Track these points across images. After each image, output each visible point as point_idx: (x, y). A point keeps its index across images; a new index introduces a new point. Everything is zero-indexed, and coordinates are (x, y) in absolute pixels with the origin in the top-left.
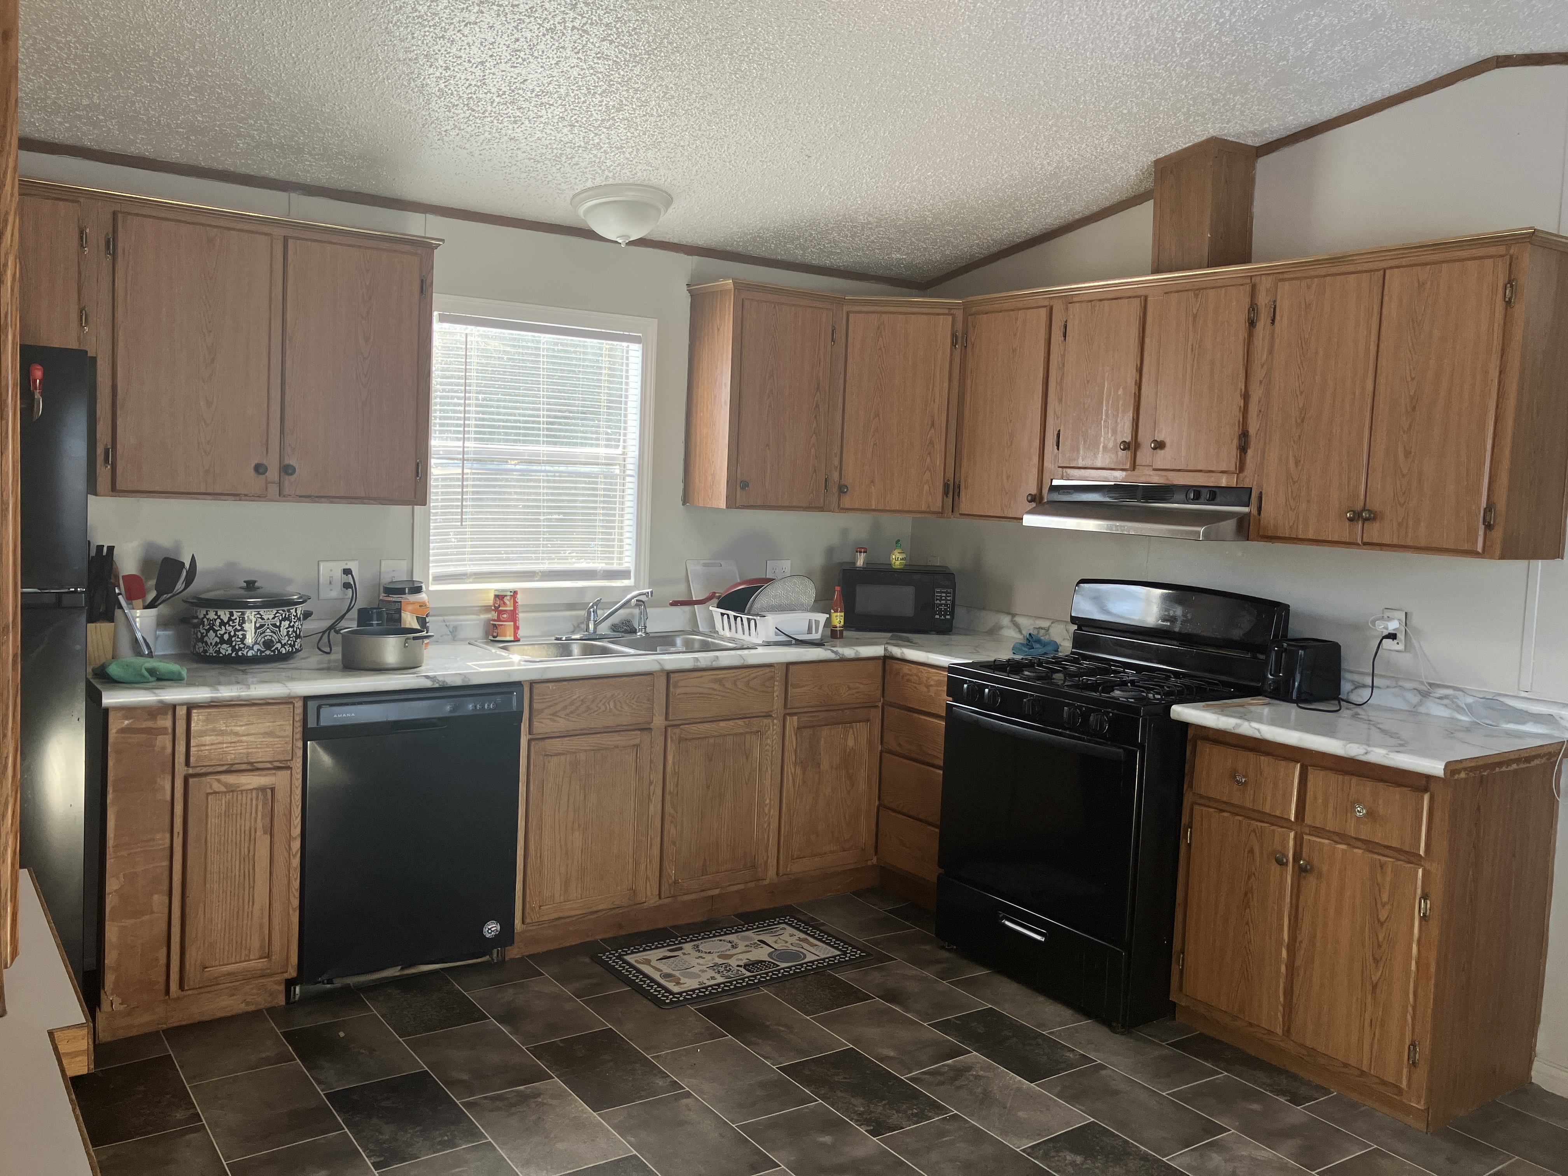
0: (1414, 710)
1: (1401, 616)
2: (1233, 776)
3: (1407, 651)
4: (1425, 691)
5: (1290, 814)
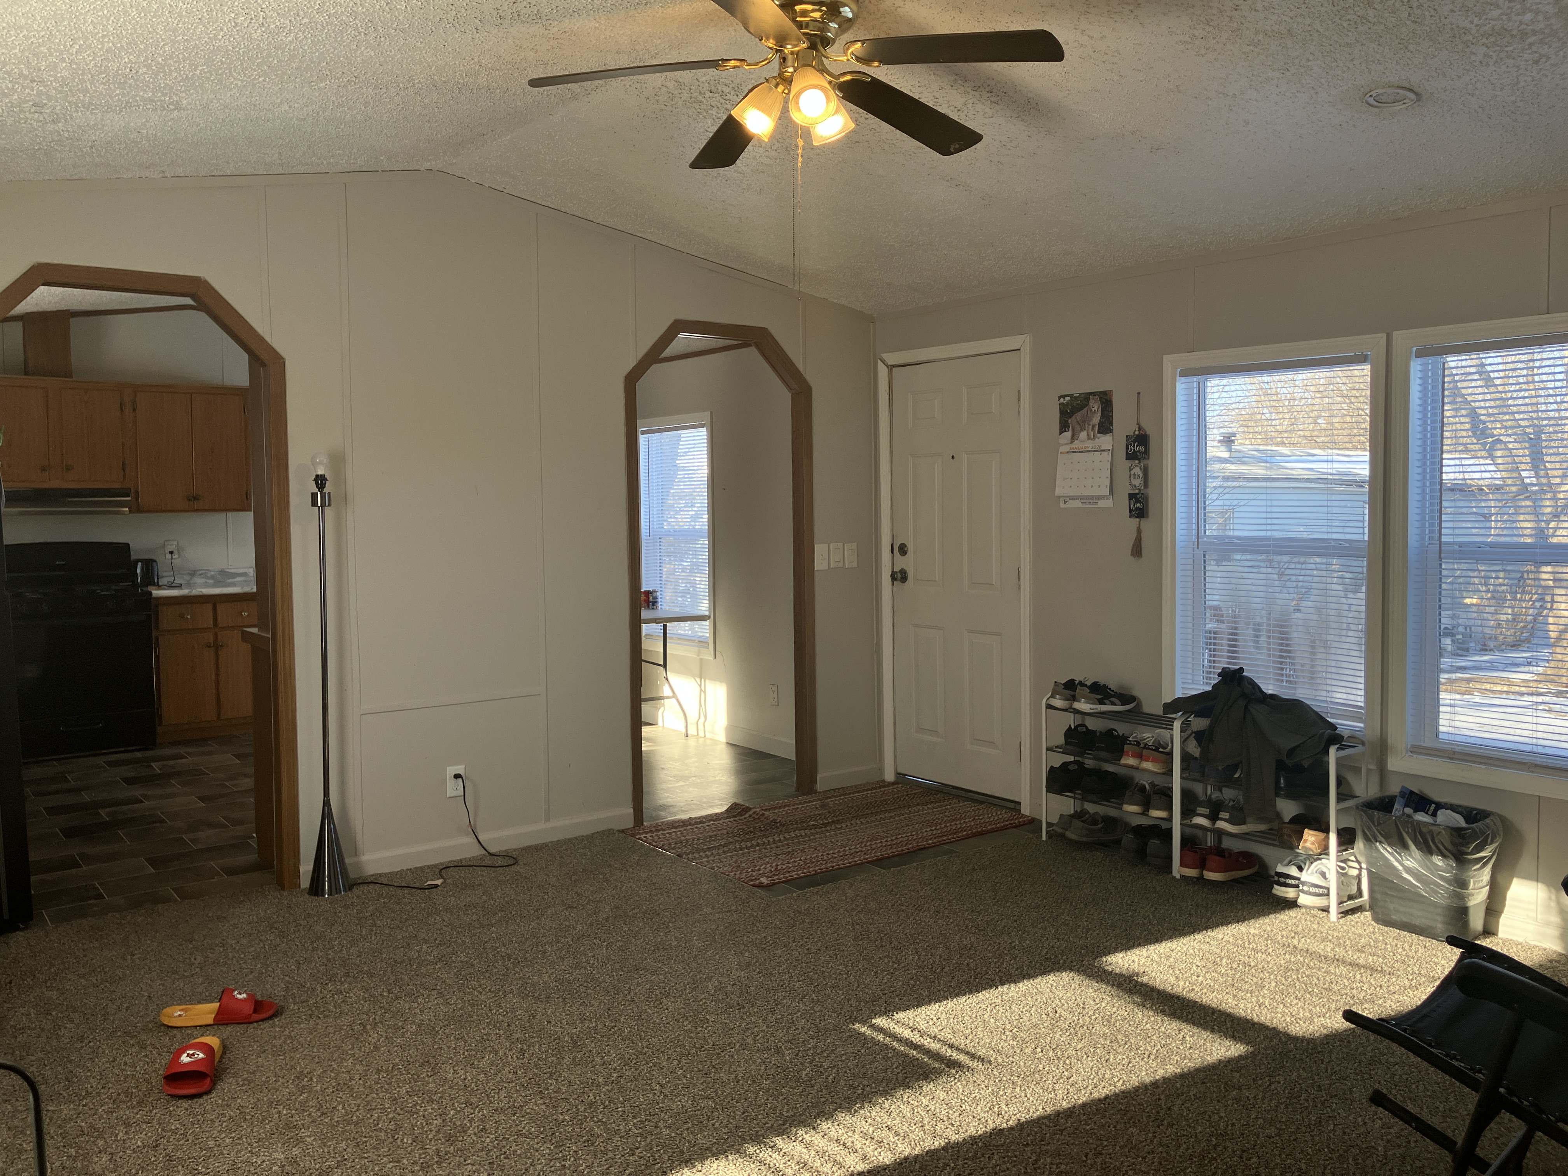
1: (175, 543)
2: (182, 616)
3: (179, 557)
4: (193, 573)
5: (211, 624)
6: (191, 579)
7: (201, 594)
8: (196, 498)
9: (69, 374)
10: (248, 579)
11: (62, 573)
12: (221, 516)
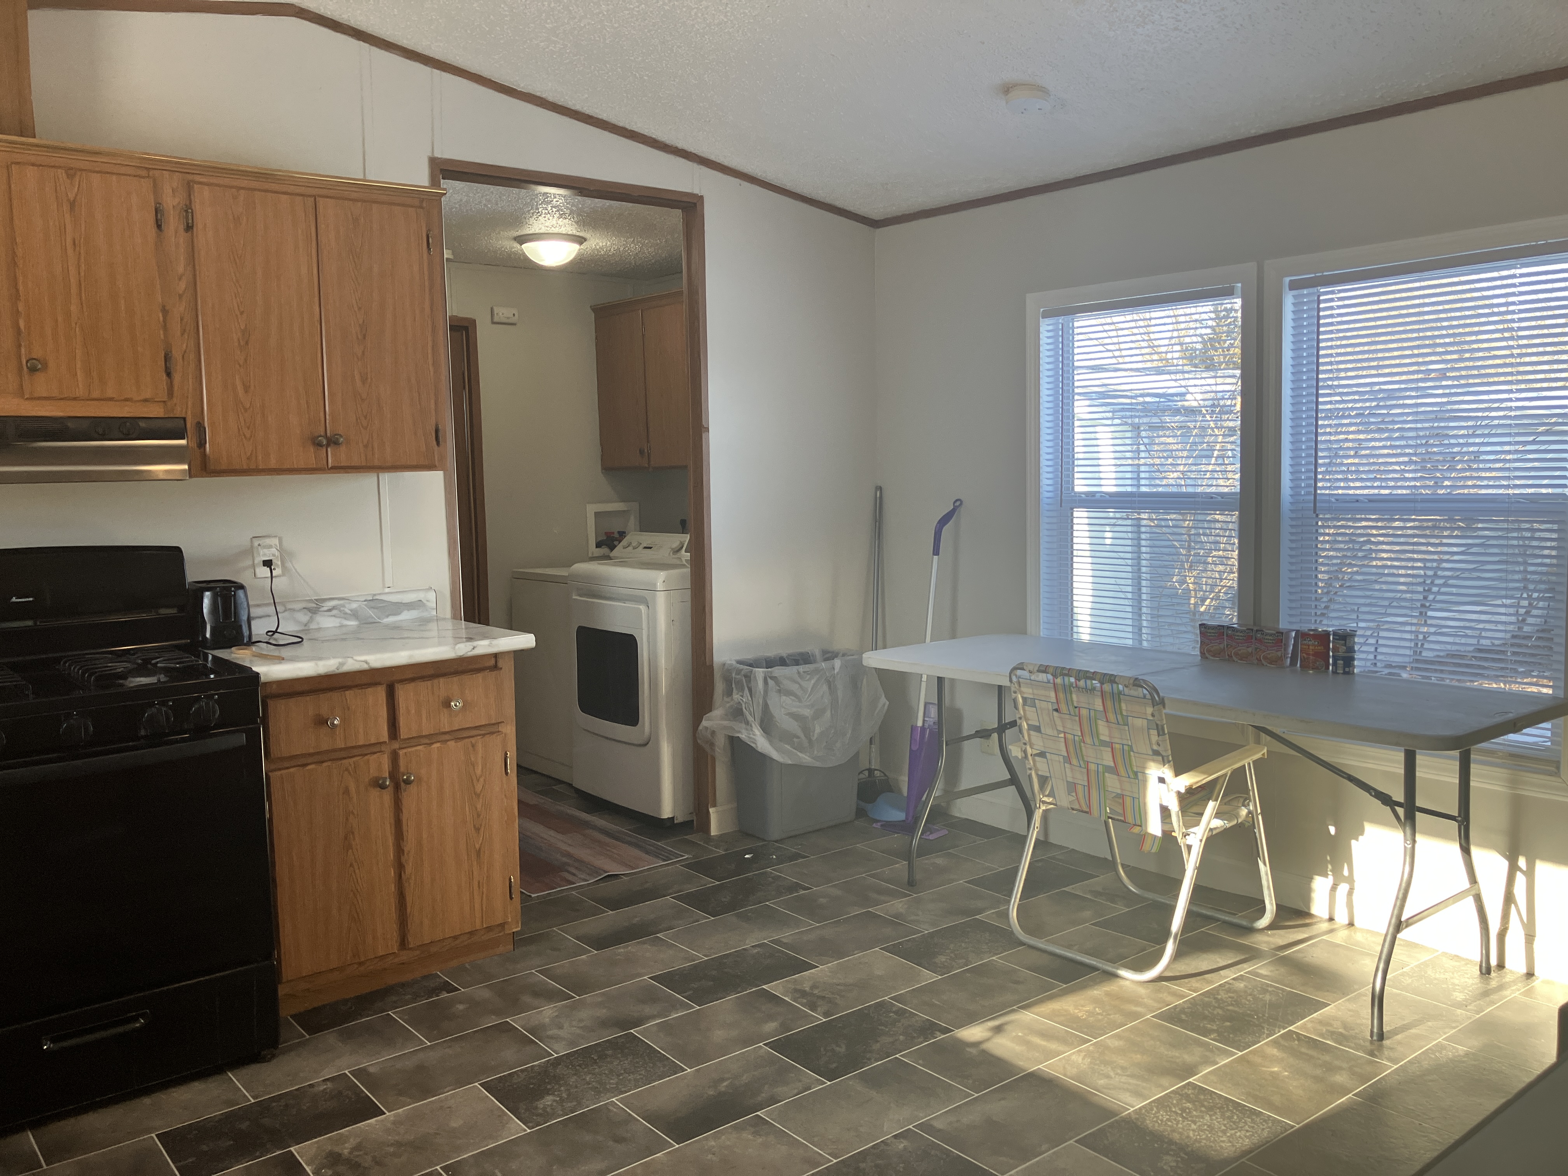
0: (306, 628)
1: (275, 541)
2: (321, 722)
3: (283, 574)
4: (315, 607)
5: (384, 736)
6: (311, 620)
7: (365, 667)
8: (333, 441)
9: (25, 128)
10: (425, 614)
11: (30, 623)
12: (368, 481)
